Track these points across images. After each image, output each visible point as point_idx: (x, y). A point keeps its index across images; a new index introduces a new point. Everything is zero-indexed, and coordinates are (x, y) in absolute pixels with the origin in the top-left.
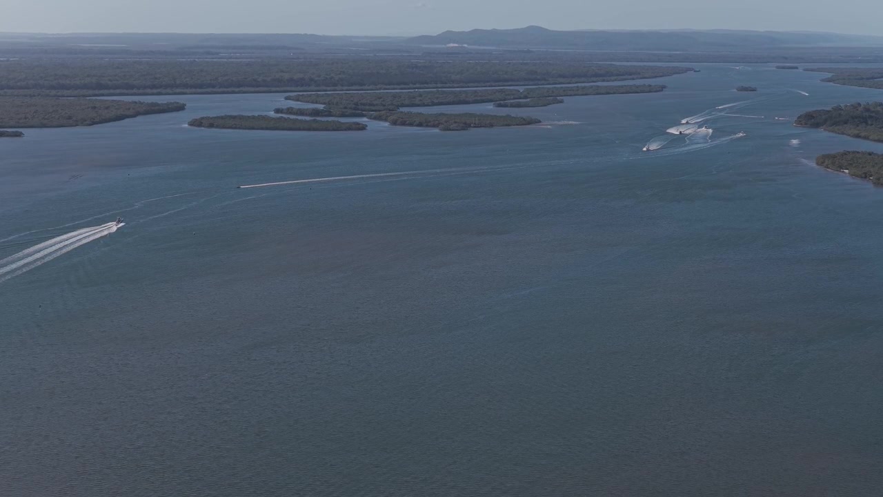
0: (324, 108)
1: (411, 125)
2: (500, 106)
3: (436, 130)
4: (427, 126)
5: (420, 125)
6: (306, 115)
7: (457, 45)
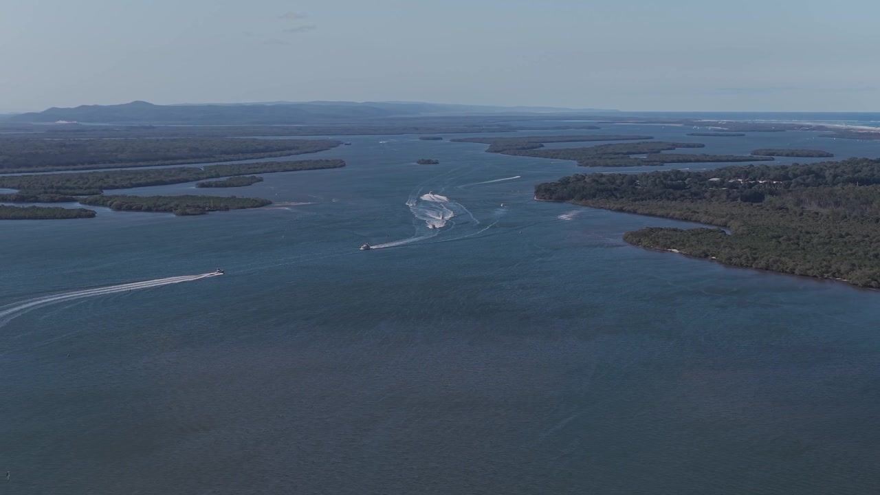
0: (20, 192)
1: (139, 209)
2: (203, 186)
3: (173, 215)
4: (157, 211)
5: (149, 210)
6: (10, 201)
7: (66, 122)
